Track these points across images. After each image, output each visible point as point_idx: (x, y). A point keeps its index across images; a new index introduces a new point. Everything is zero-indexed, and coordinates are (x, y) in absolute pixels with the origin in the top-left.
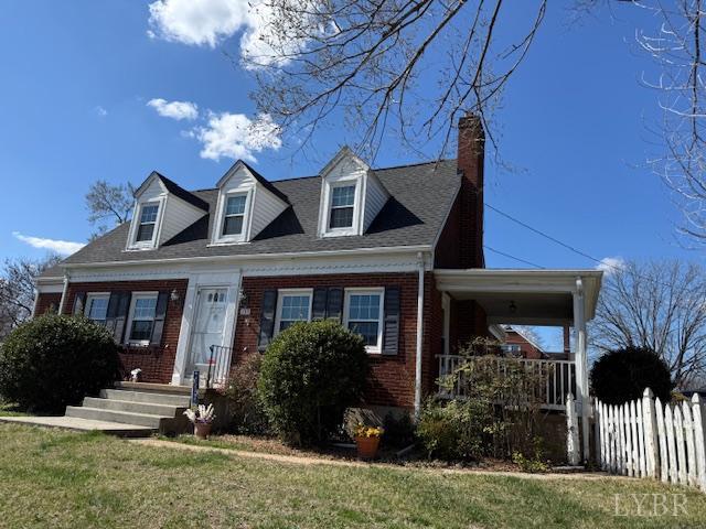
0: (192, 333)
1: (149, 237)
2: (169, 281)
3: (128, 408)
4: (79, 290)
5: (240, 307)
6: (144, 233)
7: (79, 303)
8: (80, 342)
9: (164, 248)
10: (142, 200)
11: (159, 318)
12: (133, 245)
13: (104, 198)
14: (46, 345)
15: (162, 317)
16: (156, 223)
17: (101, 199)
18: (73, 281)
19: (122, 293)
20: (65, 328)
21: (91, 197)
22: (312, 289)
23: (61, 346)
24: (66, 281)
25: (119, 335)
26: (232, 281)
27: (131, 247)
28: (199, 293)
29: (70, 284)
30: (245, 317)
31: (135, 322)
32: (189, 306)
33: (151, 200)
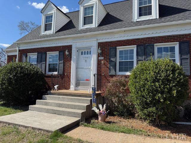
0: (77, 68)
1: (50, 29)
2: (63, 46)
3: (60, 105)
4: (24, 53)
5: (98, 56)
6: (48, 27)
7: (24, 58)
8: (30, 74)
9: (58, 33)
10: (45, 13)
11: (60, 62)
12: (43, 33)
13: (24, 26)
14: (14, 76)
15: (62, 62)
16: (53, 23)
17: (23, 27)
18: (20, 49)
19: (42, 53)
20: (22, 68)
21: (19, 26)
22: (136, 46)
23: (21, 77)
24: (17, 49)
25: (44, 70)
26: (93, 44)
27: (43, 34)
28: (77, 51)
29: (19, 50)
30: (101, 60)
31: (49, 64)
32: (74, 56)
33: (49, 13)
